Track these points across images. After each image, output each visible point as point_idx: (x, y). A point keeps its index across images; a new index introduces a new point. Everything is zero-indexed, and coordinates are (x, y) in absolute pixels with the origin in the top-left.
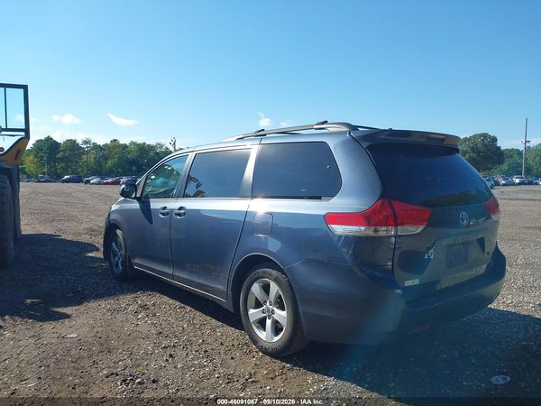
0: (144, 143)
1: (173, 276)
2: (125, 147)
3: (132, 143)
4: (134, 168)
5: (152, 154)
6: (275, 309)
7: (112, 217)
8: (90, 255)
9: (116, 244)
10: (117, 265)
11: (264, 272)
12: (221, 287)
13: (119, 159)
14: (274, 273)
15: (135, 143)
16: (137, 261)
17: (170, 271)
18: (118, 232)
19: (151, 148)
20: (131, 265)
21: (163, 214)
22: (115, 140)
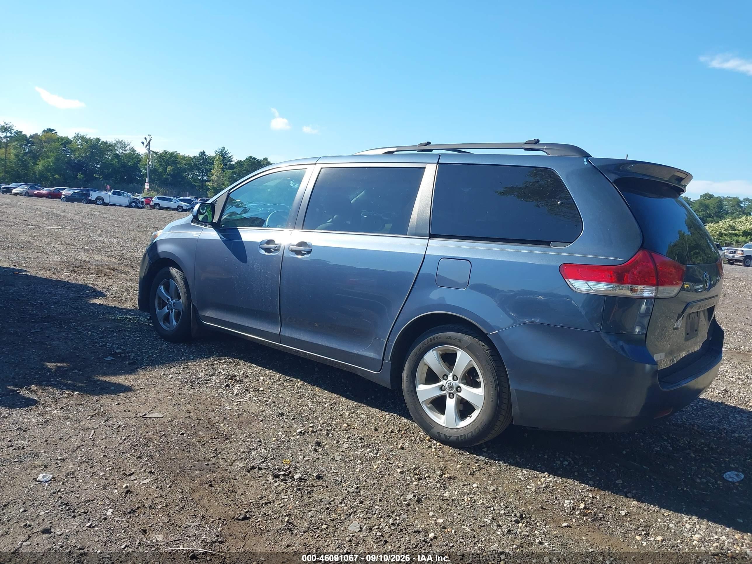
0: (98, 140)
1: (279, 338)
2: (66, 142)
3: (78, 137)
4: (80, 175)
5: (108, 156)
6: (461, 385)
7: (162, 248)
8: (94, 301)
9: (167, 289)
10: (167, 318)
11: (450, 337)
12: (371, 354)
13: (57, 159)
14: (467, 338)
15: (83, 138)
16: (209, 313)
17: (275, 330)
18: (174, 271)
19: (108, 147)
20: (198, 319)
21: (267, 250)
22: (50, 130)
